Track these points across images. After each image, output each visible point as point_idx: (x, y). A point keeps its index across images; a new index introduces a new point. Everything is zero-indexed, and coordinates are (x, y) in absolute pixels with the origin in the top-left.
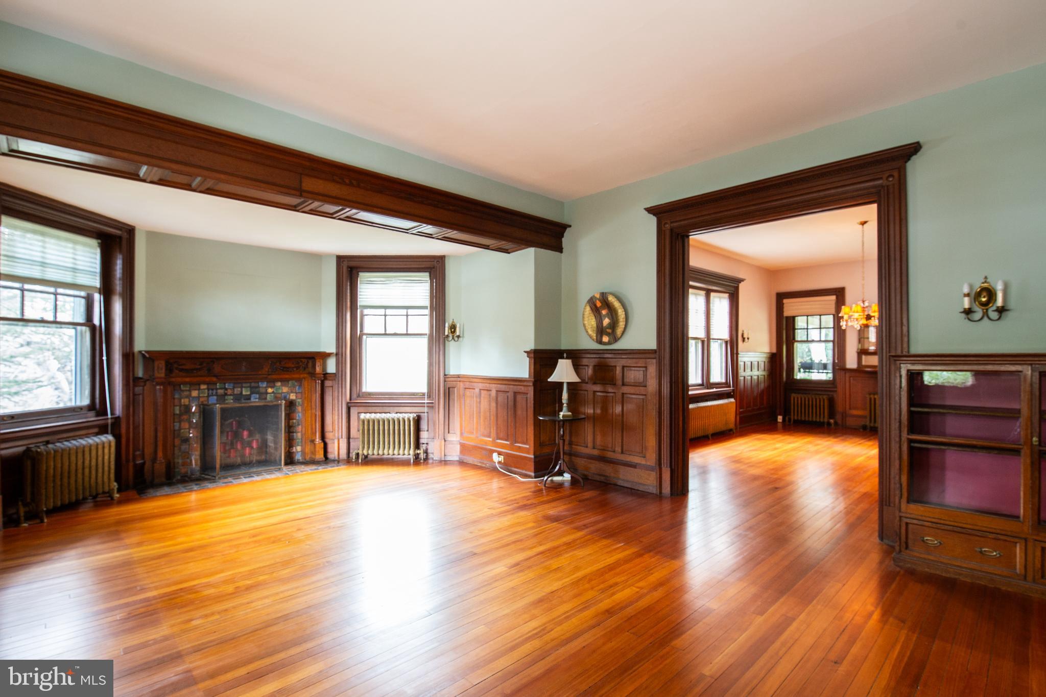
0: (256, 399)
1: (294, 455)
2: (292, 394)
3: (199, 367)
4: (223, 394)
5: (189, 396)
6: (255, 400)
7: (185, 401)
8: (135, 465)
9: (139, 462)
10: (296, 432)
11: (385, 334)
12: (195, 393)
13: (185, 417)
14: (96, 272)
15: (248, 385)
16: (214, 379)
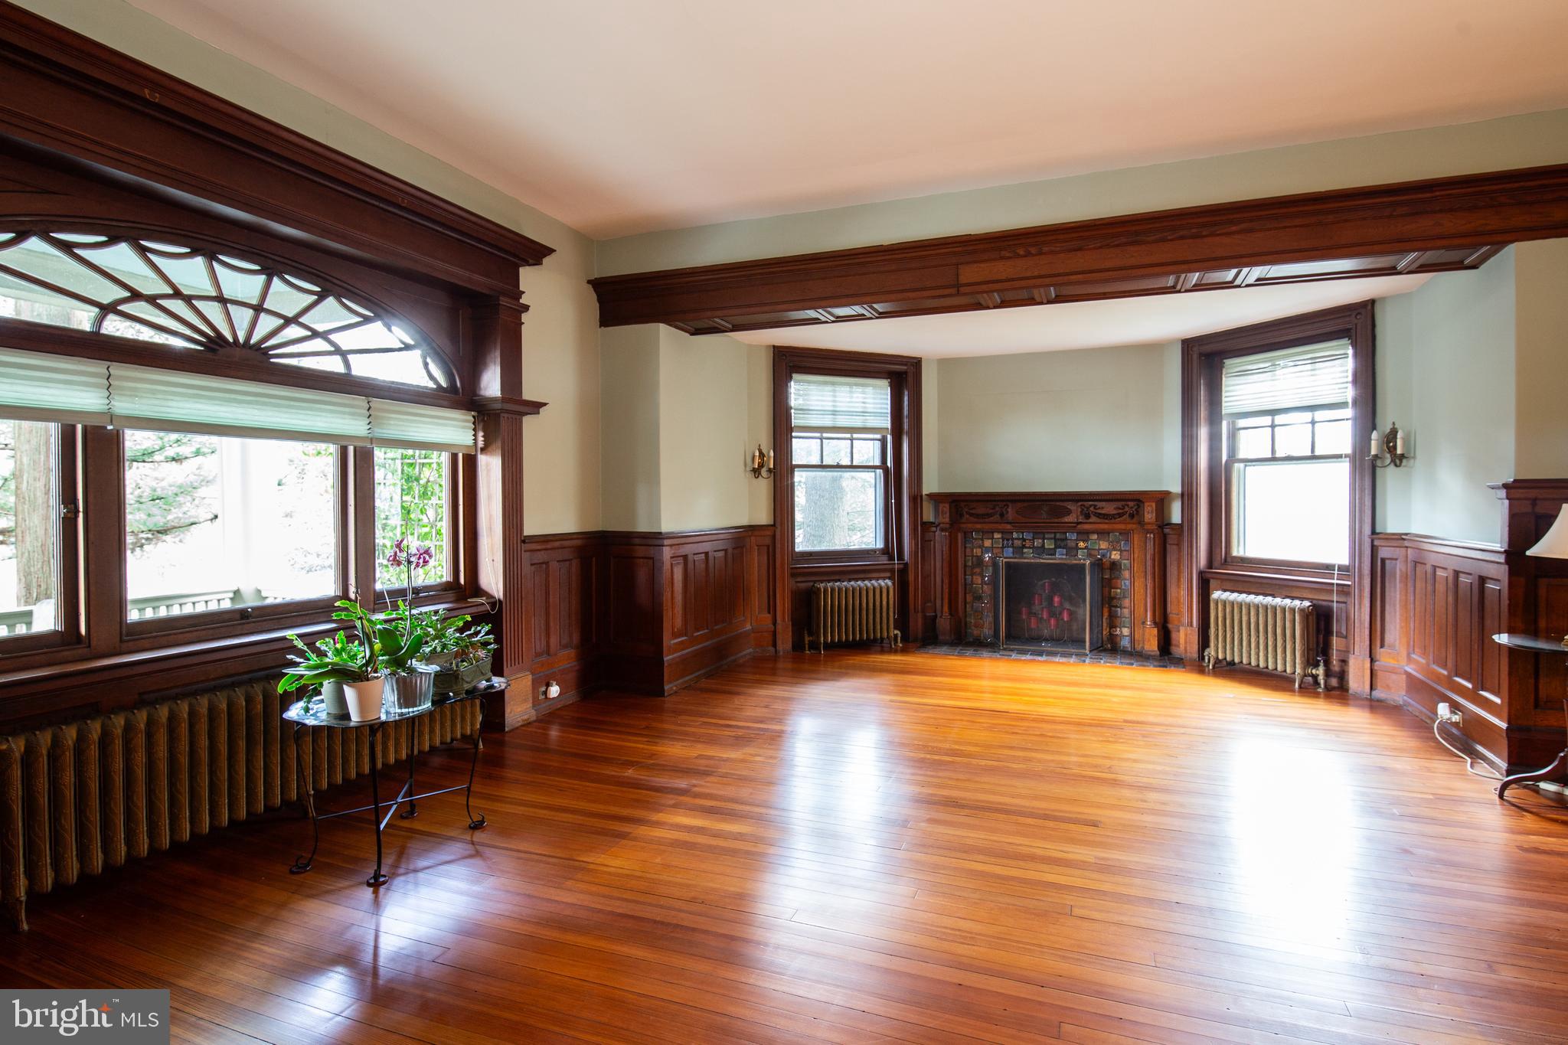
0: (1063, 555)
1: (1119, 639)
2: (1114, 552)
3: (991, 511)
4: (1021, 545)
5: (981, 547)
6: (1060, 557)
7: (977, 552)
8: (925, 617)
9: (930, 614)
10: (1121, 607)
11: (1274, 459)
12: (988, 543)
13: (977, 570)
14: (887, 413)
15: (1053, 536)
16: (1009, 527)
